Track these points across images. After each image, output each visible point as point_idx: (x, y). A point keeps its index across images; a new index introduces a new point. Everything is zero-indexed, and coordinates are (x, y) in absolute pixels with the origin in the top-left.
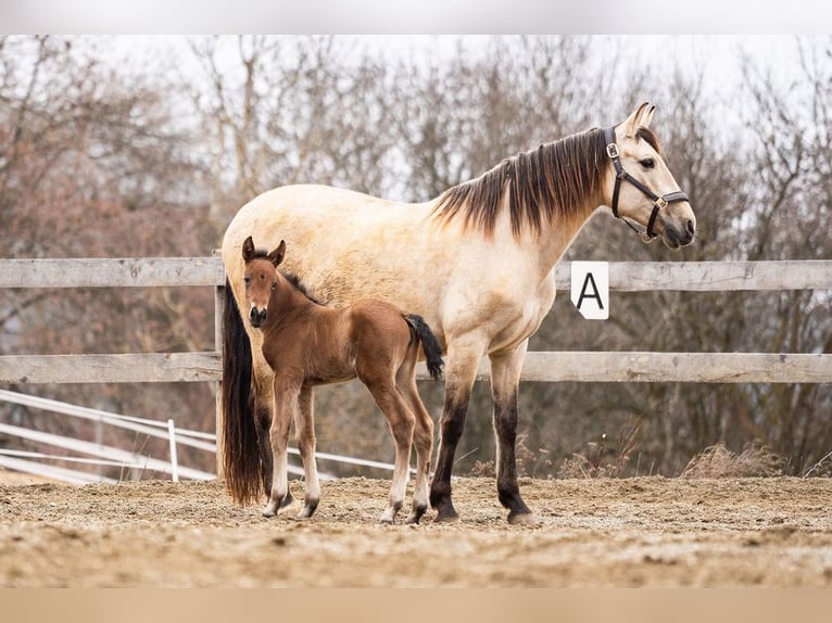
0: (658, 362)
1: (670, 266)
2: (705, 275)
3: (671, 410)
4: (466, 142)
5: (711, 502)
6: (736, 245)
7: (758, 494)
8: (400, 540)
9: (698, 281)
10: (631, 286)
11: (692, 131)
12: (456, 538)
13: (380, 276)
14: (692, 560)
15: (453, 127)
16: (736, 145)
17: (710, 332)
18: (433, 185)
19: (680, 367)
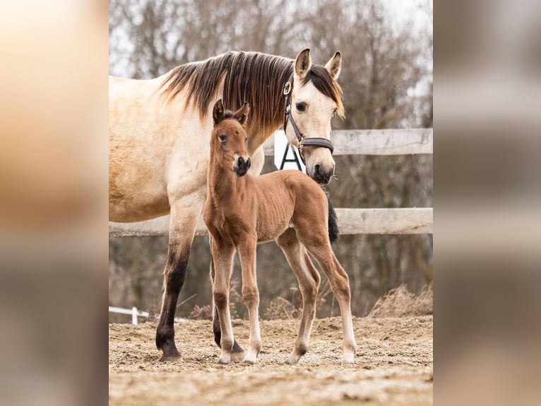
0: (349, 217)
1: (358, 134)
2: (388, 141)
3: (358, 254)
4: (180, 22)
5: (395, 338)
6: (411, 110)
8: (132, 383)
9: (382, 146)
11: (373, 13)
12: (180, 379)
13: (115, 144)
14: (383, 397)
15: (169, 10)
16: (410, 24)
17: (391, 187)
18: (153, 62)
19: (368, 221)
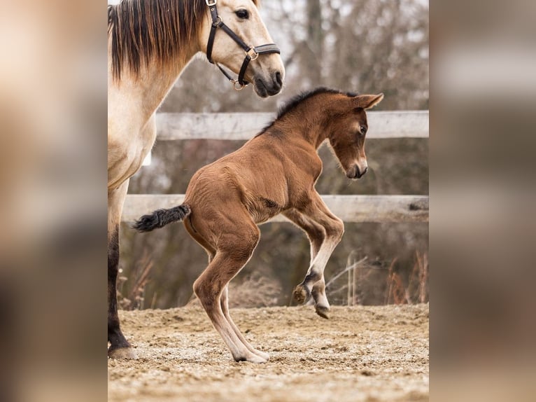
1: (204, 117)
2: (236, 125)
7: (285, 322)
9: (230, 131)
10: (170, 135)
